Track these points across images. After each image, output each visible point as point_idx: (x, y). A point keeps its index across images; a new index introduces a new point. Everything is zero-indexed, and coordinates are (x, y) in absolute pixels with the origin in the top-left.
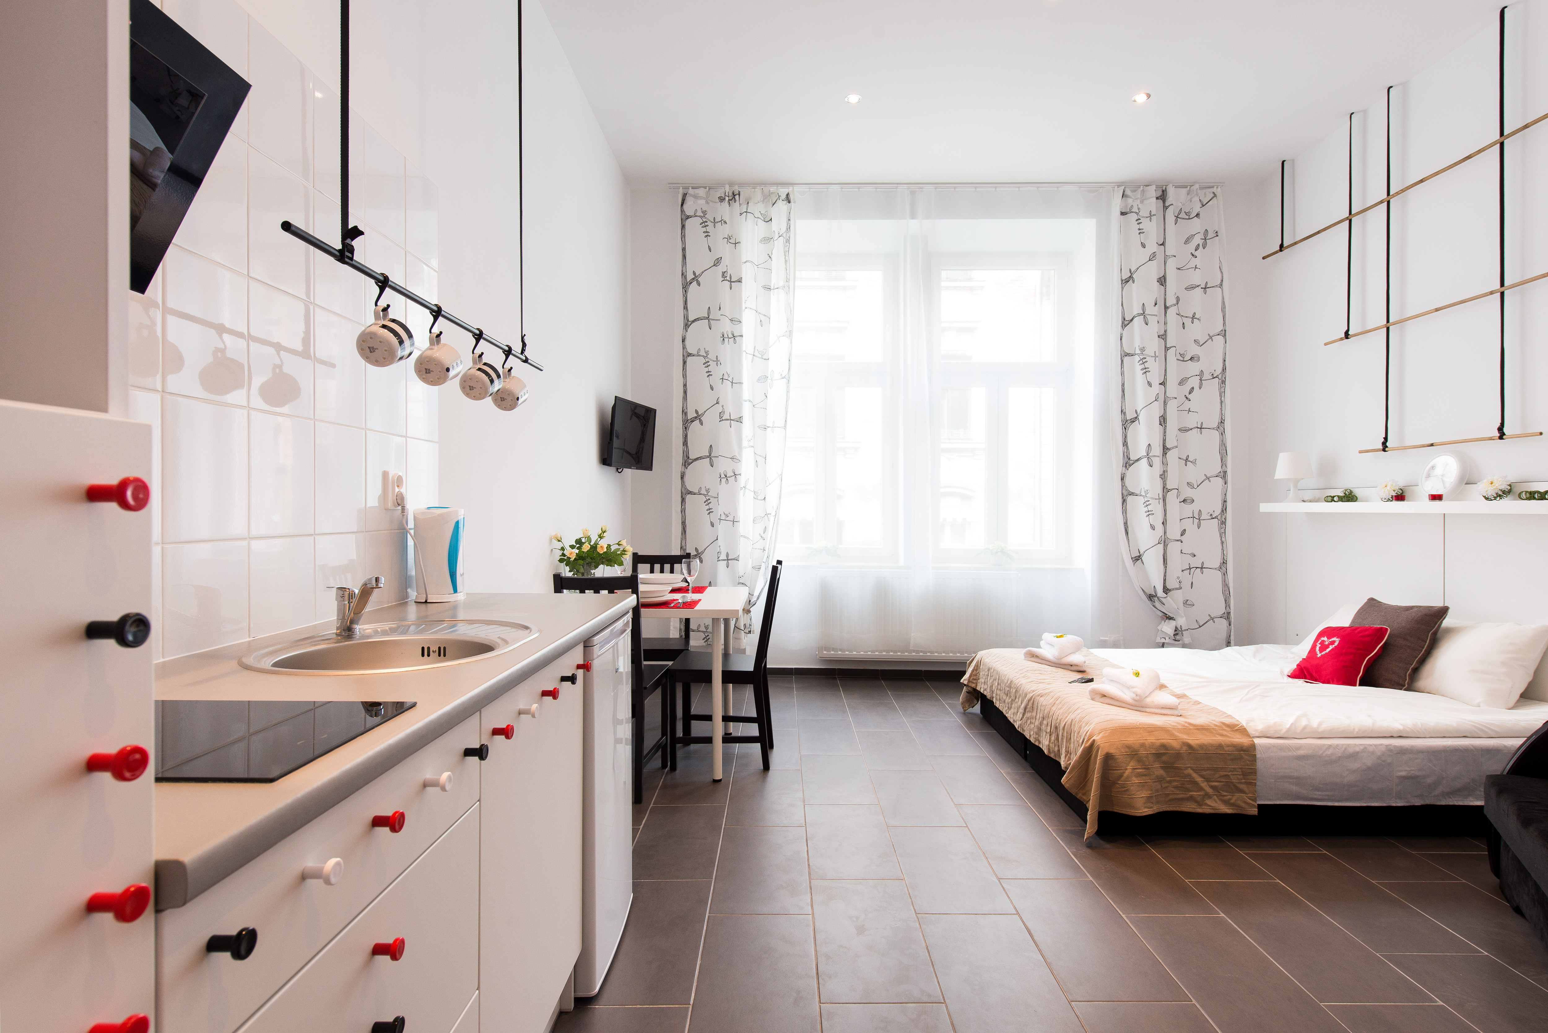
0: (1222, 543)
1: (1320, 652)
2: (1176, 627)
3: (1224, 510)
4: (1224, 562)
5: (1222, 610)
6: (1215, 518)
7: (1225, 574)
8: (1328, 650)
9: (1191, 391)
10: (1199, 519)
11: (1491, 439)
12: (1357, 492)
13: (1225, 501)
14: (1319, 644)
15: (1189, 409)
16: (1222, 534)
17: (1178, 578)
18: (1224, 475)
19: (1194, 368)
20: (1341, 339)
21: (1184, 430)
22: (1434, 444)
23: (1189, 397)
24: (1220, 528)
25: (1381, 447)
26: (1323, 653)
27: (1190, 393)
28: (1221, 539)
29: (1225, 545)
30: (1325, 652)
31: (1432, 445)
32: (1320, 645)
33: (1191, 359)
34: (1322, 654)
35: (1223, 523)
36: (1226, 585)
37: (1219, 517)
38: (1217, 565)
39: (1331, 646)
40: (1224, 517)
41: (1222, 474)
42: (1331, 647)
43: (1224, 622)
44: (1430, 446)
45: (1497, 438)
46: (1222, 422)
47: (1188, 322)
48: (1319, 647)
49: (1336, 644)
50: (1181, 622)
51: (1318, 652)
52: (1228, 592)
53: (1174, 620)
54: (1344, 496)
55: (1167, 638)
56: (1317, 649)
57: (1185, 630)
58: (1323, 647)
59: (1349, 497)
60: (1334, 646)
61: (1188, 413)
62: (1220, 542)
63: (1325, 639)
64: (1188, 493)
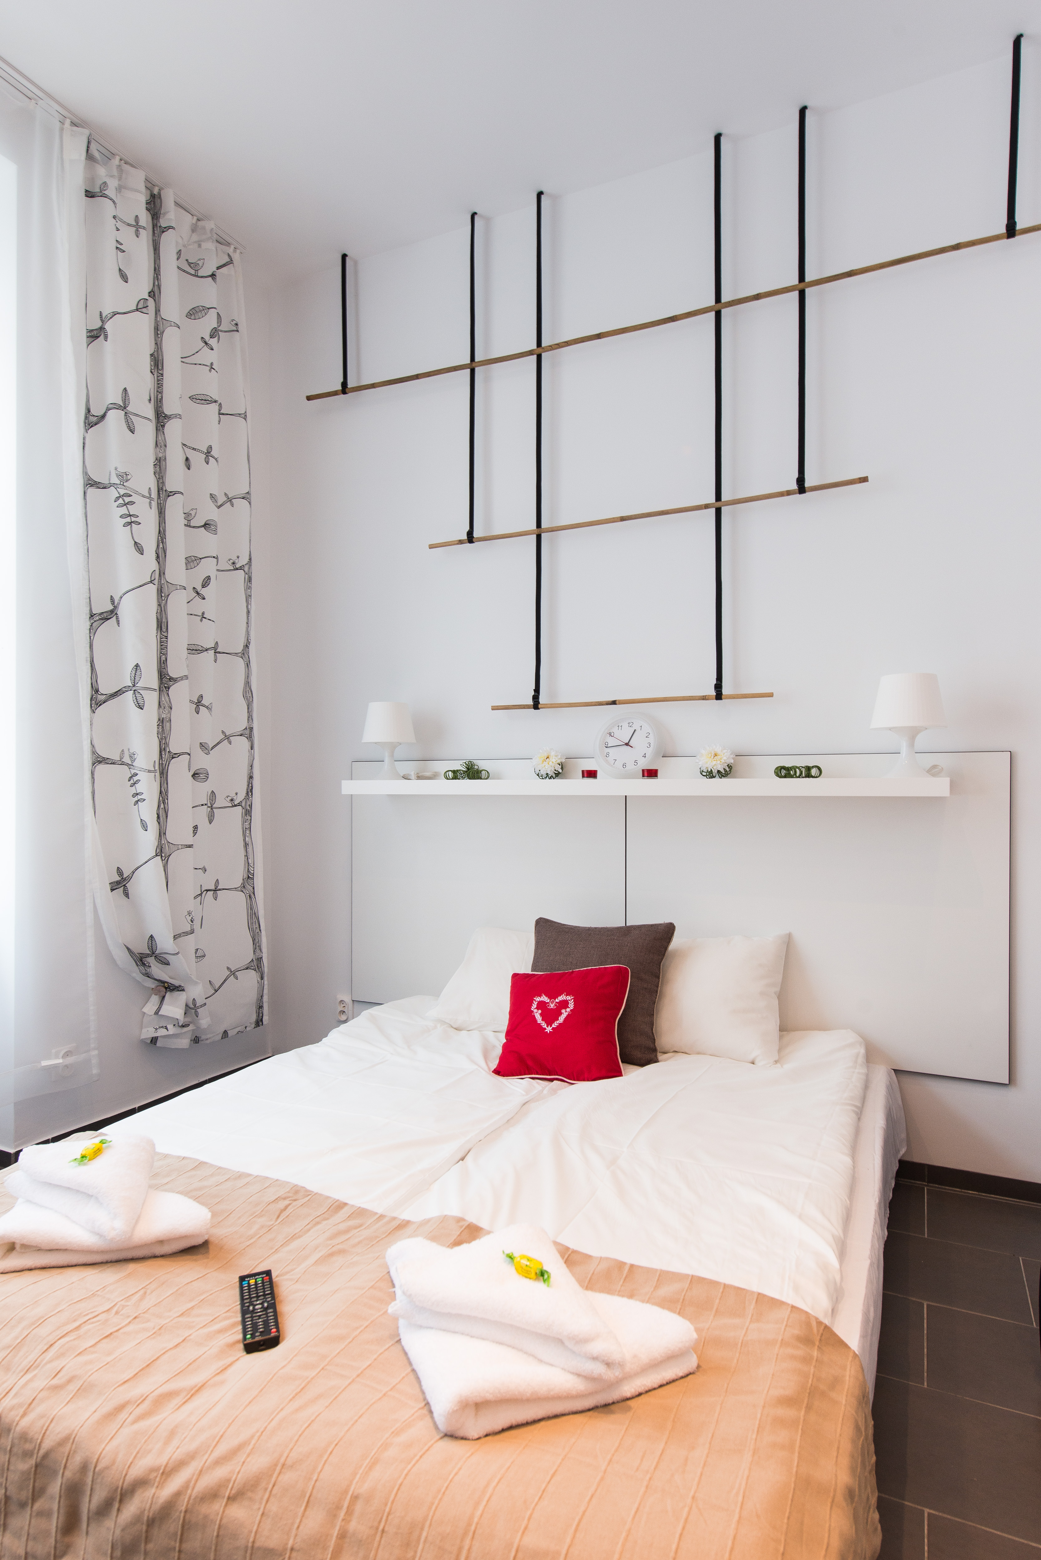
0: (246, 845)
1: (549, 1024)
2: (187, 1005)
3: (250, 791)
4: (249, 877)
5: (250, 956)
6: (239, 804)
7: (251, 896)
8: (561, 1019)
9: (206, 582)
10: (211, 807)
11: (704, 698)
12: (482, 765)
13: (251, 777)
14: (538, 1008)
15: (203, 613)
16: (247, 830)
17: (189, 913)
18: (248, 733)
19: (207, 543)
20: (461, 542)
21: (195, 650)
22: (617, 702)
23: (203, 592)
24: (244, 821)
25: (531, 703)
26: (555, 1025)
27: (203, 586)
28: (245, 840)
29: (250, 850)
30: (558, 1022)
31: (614, 703)
32: (540, 1011)
33: (206, 526)
34: (553, 1026)
35: (248, 812)
36: (253, 915)
37: (243, 804)
38: (238, 883)
39: (563, 1011)
40: (249, 803)
41: (248, 732)
42: (565, 1014)
43: (253, 975)
44: (610, 704)
45: (714, 698)
46: (247, 646)
47: (197, 459)
48: (541, 1014)
49: (571, 1005)
50: (196, 992)
51: (544, 1025)
52: (257, 925)
53: (183, 990)
54: (466, 771)
55: (170, 1027)
56: (539, 1018)
57: (201, 1006)
58: (550, 1015)
59: (472, 772)
60: (568, 1010)
61: (201, 620)
62: (242, 843)
63: (545, 998)
64: (202, 761)
